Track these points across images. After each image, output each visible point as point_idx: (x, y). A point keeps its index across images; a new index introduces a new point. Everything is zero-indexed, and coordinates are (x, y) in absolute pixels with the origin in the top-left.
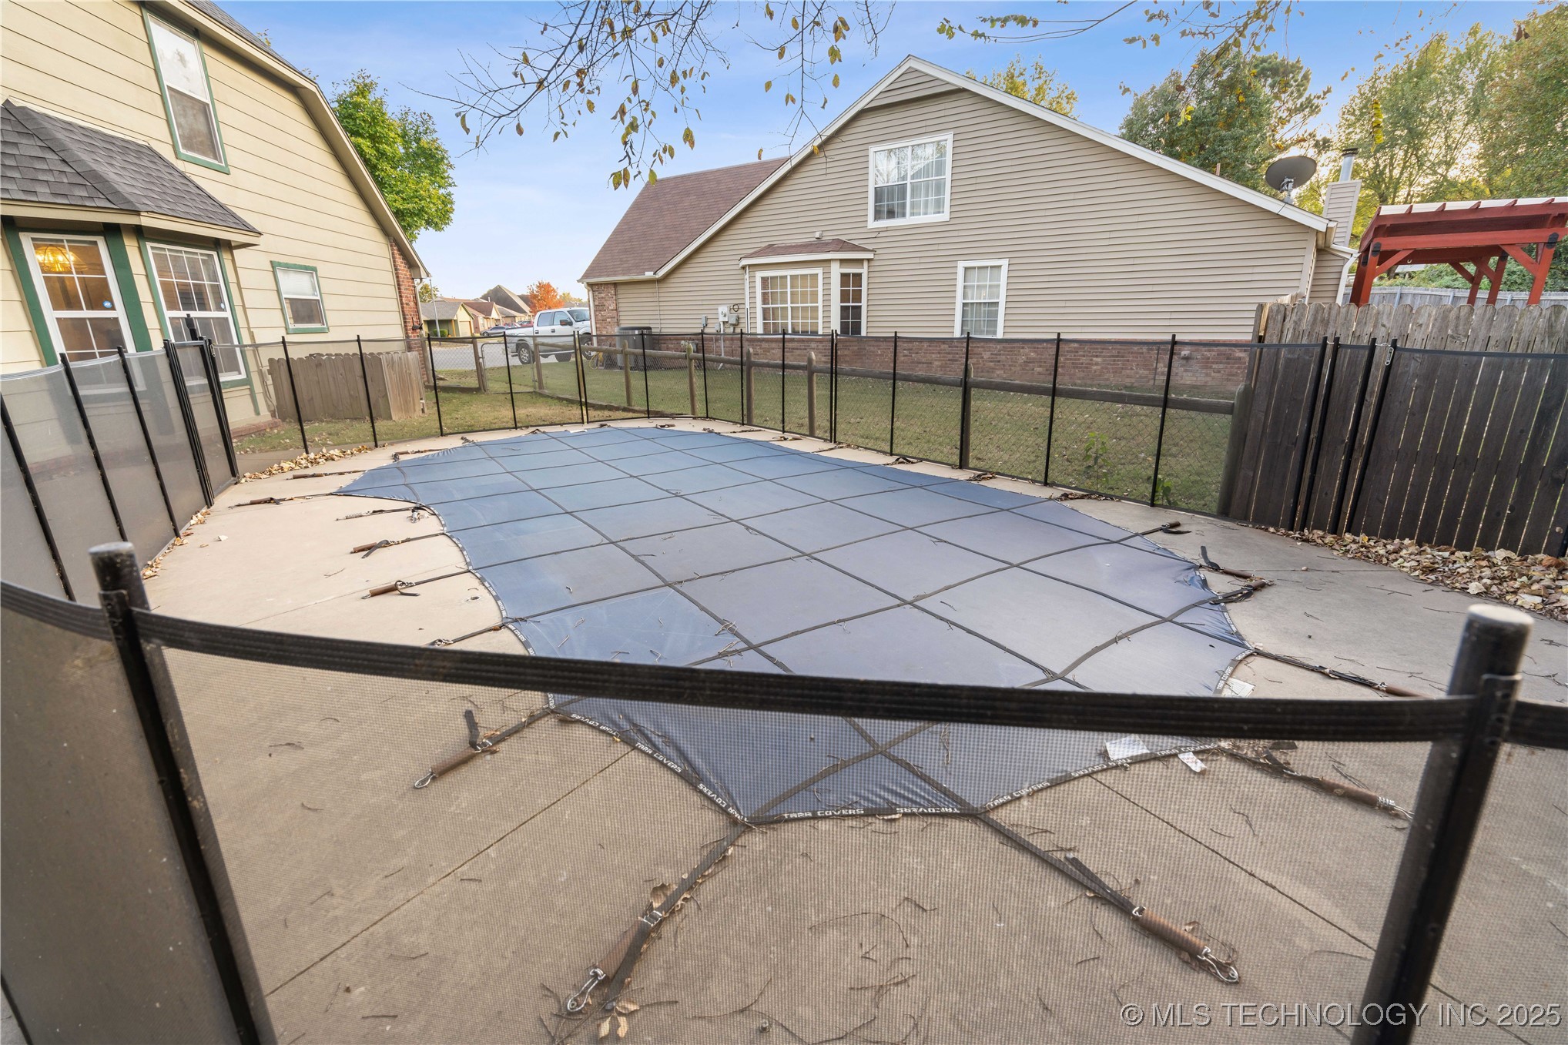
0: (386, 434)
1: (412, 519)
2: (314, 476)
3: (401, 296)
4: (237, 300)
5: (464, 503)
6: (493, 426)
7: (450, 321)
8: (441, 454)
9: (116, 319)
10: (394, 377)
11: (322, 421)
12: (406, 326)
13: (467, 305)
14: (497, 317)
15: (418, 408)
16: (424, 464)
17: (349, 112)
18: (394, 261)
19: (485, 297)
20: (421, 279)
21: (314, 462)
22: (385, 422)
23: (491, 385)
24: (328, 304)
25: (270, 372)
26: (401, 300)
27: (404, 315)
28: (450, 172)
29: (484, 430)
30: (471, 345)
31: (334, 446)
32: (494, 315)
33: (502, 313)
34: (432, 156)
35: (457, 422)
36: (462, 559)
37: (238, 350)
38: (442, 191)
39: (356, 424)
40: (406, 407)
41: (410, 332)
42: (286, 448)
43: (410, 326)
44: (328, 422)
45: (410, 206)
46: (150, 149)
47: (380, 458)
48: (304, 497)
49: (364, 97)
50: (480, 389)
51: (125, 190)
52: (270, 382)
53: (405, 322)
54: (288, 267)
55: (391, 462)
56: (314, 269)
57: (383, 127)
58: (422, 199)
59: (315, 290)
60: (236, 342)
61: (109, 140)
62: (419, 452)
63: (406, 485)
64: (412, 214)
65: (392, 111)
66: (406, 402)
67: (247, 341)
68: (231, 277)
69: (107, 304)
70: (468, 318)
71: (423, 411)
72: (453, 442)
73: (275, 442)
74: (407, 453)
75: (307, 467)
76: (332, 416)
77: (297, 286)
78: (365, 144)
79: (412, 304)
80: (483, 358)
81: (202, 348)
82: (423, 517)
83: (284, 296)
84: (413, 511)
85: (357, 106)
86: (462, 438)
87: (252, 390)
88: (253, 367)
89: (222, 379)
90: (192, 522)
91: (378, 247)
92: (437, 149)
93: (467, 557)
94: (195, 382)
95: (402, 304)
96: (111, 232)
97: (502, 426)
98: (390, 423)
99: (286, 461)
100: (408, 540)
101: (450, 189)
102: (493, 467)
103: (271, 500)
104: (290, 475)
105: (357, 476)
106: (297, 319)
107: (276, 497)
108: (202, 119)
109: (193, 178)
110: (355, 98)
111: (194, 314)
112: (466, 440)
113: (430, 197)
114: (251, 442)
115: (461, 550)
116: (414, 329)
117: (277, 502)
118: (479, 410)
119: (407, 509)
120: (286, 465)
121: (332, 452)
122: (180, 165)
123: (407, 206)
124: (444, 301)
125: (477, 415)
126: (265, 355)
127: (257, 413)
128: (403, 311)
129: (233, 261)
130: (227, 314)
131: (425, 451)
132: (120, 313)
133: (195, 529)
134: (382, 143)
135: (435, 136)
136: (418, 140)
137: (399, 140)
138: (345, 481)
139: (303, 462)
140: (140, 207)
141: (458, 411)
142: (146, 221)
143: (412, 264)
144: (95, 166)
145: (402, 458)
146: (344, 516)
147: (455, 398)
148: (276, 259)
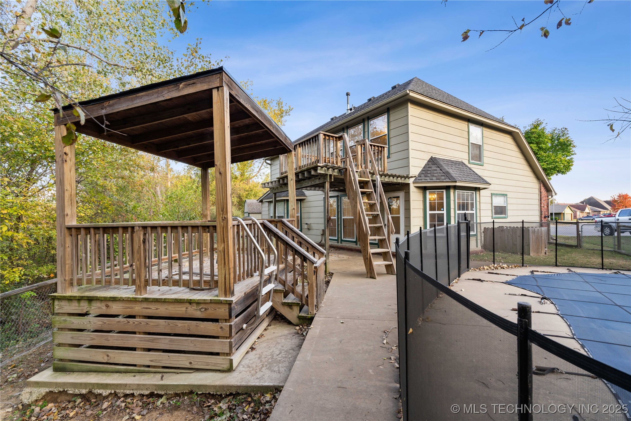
0: (527, 262)
1: (540, 302)
2: (496, 274)
3: (541, 204)
4: (478, 207)
5: (570, 302)
6: (587, 266)
7: (561, 213)
8: (556, 275)
9: (443, 214)
10: (534, 237)
11: (500, 252)
12: (541, 216)
13: (571, 206)
14: (588, 212)
15: (543, 252)
16: (547, 278)
17: (528, 135)
18: (540, 190)
19: (582, 202)
20: (552, 196)
21: (496, 268)
22: (527, 256)
23: (584, 245)
24: (509, 208)
25: (484, 232)
26: (541, 205)
27: (541, 211)
28: (574, 149)
29: (581, 267)
30: (576, 225)
31: (505, 263)
32: (587, 210)
33: (591, 210)
34: (565, 144)
35: (564, 261)
36: (569, 331)
37: (475, 224)
38: (568, 158)
39: (514, 256)
40: (538, 251)
41: (543, 219)
42: (485, 261)
43: (543, 216)
44: (502, 253)
45: (550, 166)
46: (462, 162)
47: (525, 272)
48: (492, 281)
49: (536, 129)
50: (578, 246)
51: (454, 175)
52: (483, 236)
53: (541, 214)
54: (497, 195)
55: (530, 274)
56: (506, 195)
57: (542, 138)
58: (557, 162)
59: (505, 202)
60: (475, 222)
61: (452, 162)
62: (544, 272)
63: (538, 286)
64: (551, 169)
65: (548, 131)
66: (538, 249)
67: (478, 221)
68: (478, 200)
69: (442, 209)
70: (571, 212)
71: (545, 253)
72: (563, 270)
73: (482, 258)
74: (538, 271)
75: (493, 270)
76: (504, 251)
77: (499, 201)
78: (534, 146)
79: (546, 207)
80: (582, 231)
81: (467, 223)
82: (547, 303)
83: (493, 205)
84: (542, 299)
85: (532, 133)
86: (568, 269)
87: (477, 238)
88: (479, 230)
89: (471, 234)
90: (454, 282)
91: (533, 185)
92: (568, 141)
93: (573, 331)
94: (463, 234)
95: (541, 207)
96: (448, 188)
97: (593, 266)
98: (529, 257)
99: (486, 266)
100: (539, 312)
101: (572, 156)
102: (587, 287)
103: (479, 280)
104: (487, 271)
105: (514, 277)
106: (496, 213)
107: (482, 279)
108: (478, 150)
109: (472, 169)
110: (533, 130)
111: (467, 212)
112: (570, 270)
113: (561, 161)
114: (473, 257)
115: (569, 326)
116: (545, 217)
117: (482, 281)
118: (577, 256)
119: (538, 297)
120: (486, 267)
121: (504, 265)
122: (469, 166)
123: (548, 166)
124: (558, 205)
125: (576, 259)
126: (483, 226)
127: (477, 246)
128: (541, 210)
129: (480, 194)
130: (474, 212)
131: (547, 272)
132: (445, 212)
133: (455, 284)
134: (541, 144)
135: (567, 136)
136: (558, 140)
137: (549, 141)
138: (509, 278)
139: (492, 267)
140: (457, 180)
141: (566, 256)
142: (458, 184)
143: (548, 190)
144: (448, 170)
145: (535, 273)
146: (508, 293)
147: (562, 249)
148: (493, 192)
